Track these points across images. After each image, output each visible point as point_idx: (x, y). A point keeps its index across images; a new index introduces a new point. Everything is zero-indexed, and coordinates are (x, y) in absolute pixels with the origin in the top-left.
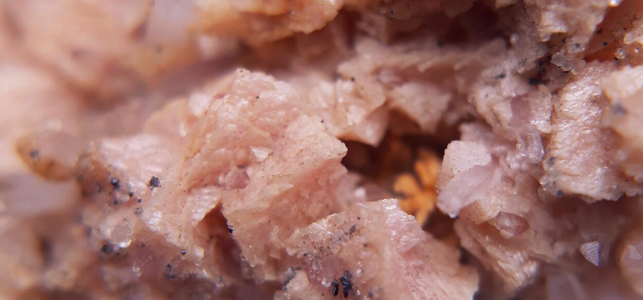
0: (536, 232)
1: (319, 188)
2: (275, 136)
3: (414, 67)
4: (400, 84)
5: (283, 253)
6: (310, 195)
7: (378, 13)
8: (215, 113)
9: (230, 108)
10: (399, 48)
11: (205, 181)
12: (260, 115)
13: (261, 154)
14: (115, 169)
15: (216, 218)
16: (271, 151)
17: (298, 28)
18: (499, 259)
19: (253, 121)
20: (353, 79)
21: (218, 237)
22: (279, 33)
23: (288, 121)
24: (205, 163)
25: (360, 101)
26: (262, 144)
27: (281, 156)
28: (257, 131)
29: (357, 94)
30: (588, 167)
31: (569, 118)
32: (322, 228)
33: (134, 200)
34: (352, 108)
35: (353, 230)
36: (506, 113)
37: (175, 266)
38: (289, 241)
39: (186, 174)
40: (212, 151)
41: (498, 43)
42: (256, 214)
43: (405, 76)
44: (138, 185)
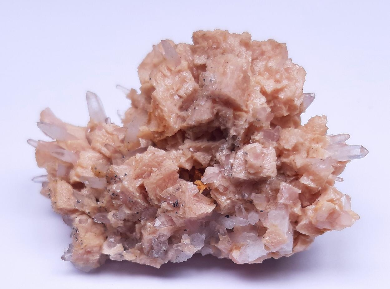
0: (230, 192)
1: (171, 179)
2: (159, 165)
3: (200, 147)
4: (196, 152)
5: (160, 196)
6: (168, 181)
7: (190, 131)
8: (142, 157)
9: (147, 156)
10: (196, 142)
11: (140, 177)
12: (155, 158)
13: (155, 170)
14: (116, 172)
15: (142, 188)
16: (158, 169)
17: (167, 135)
18: (219, 198)
19: (153, 160)
20: (182, 150)
21: (143, 193)
22: (162, 138)
23: (163, 161)
24: (139, 171)
25: (184, 156)
26: (155, 167)
27: (160, 170)
28: (154, 163)
29: (183, 154)
30: (241, 171)
31: (238, 159)
32: (171, 189)
33: (121, 180)
34: (182, 158)
35: (179, 188)
36: (223, 159)
37: (131, 198)
38: (162, 193)
39: (134, 174)
40: (141, 167)
41: (223, 140)
42: (152, 183)
43: (198, 150)
44: (122, 177)
